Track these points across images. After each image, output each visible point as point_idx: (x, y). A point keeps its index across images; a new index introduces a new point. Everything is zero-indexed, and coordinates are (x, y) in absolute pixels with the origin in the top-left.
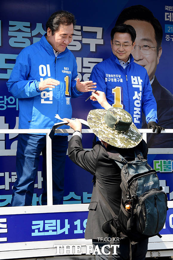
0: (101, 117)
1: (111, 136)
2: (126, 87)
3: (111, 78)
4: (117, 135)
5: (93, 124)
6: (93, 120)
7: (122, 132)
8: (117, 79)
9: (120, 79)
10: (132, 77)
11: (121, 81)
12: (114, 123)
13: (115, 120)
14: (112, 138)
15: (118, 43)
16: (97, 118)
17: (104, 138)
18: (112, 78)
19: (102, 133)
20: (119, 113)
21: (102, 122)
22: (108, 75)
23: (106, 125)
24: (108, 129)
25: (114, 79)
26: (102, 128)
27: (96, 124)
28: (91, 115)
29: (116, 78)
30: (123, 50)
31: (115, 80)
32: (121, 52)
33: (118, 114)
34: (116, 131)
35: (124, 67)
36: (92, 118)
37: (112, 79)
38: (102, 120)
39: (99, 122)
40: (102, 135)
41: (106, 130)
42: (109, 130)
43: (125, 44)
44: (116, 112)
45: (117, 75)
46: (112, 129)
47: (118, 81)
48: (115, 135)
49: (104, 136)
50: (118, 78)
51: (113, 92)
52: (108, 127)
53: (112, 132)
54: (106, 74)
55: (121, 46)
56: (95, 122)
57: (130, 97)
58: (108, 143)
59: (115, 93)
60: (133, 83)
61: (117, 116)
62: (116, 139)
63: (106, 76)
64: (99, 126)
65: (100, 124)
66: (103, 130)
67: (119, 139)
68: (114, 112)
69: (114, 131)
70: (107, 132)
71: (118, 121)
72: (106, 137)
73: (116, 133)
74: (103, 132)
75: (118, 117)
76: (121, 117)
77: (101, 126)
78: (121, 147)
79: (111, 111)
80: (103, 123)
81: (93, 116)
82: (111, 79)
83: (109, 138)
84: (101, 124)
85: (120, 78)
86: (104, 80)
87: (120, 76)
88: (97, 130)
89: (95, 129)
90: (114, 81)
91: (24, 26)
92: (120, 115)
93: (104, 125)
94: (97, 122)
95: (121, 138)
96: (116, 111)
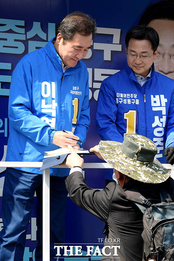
0: (115, 148)
1: (131, 168)
2: (144, 111)
3: (123, 98)
4: (140, 167)
5: (106, 154)
6: (106, 150)
7: (145, 163)
8: (131, 100)
9: (135, 101)
10: (152, 96)
11: (137, 102)
12: (135, 151)
13: (137, 147)
14: (133, 171)
15: (133, 53)
16: (111, 148)
17: (124, 171)
18: (125, 98)
19: (120, 165)
20: (141, 139)
21: (118, 153)
22: (119, 95)
23: (124, 155)
24: (126, 160)
25: (128, 99)
26: (119, 159)
27: (110, 155)
28: (102, 145)
29: (130, 98)
30: (141, 62)
31: (129, 101)
32: (138, 65)
33: (139, 141)
34: (138, 162)
35: (142, 83)
36: (104, 148)
37: (125, 100)
38: (117, 151)
39: (114, 153)
40: (120, 167)
41: (124, 161)
42: (129, 162)
43: (143, 55)
44: (137, 138)
45: (132, 95)
46: (131, 159)
47: (133, 103)
48: (137, 167)
49: (123, 168)
50: (133, 98)
51: (125, 118)
52: (126, 158)
53: (132, 163)
54: (117, 93)
55: (138, 57)
56: (108, 153)
57: (148, 125)
58: (129, 176)
59: (127, 118)
60: (153, 104)
61: (138, 143)
62: (138, 172)
63: (117, 96)
64: (114, 157)
65: (115, 155)
66: (121, 161)
67: (143, 172)
68: (133, 138)
69: (135, 163)
70: (126, 164)
71: (140, 148)
72: (126, 169)
73: (138, 165)
74: (121, 163)
75: (140, 144)
76: (143, 144)
77: (117, 156)
78: (146, 181)
79: (130, 137)
80: (120, 154)
81: (105, 147)
82: (123, 100)
83: (129, 170)
84: (117, 154)
85: (135, 99)
86: (115, 102)
87: (136, 95)
88: (114, 162)
89: (110, 160)
90: (127, 102)
91: (16, 26)
92: (142, 142)
93: (121, 156)
94: (112, 152)
95: (145, 171)
96: (135, 137)
